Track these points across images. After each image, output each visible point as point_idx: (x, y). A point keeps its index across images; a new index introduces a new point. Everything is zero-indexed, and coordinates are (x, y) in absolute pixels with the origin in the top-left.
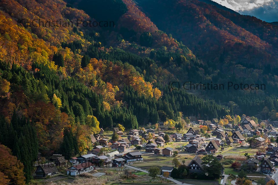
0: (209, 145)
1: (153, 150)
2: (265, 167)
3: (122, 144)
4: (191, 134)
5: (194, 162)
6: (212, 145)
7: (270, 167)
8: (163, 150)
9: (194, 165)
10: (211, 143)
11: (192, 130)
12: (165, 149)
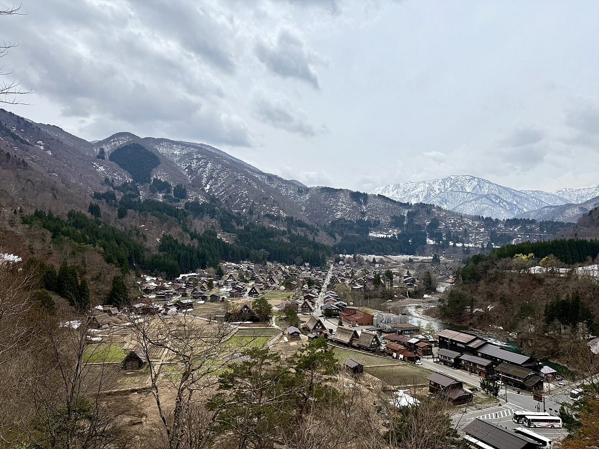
0: (252, 290)
1: (200, 296)
2: (306, 307)
3: (169, 292)
4: (231, 280)
5: (246, 306)
6: (255, 290)
7: (309, 307)
8: (211, 296)
9: (246, 309)
10: (253, 288)
11: (232, 277)
12: (213, 295)
